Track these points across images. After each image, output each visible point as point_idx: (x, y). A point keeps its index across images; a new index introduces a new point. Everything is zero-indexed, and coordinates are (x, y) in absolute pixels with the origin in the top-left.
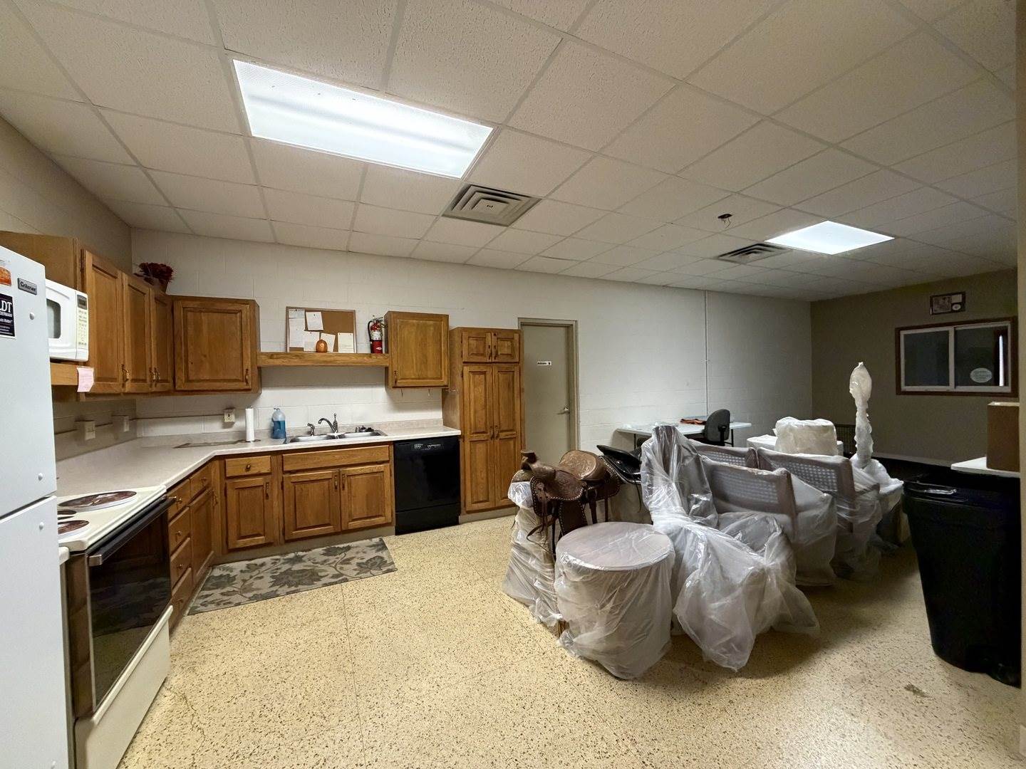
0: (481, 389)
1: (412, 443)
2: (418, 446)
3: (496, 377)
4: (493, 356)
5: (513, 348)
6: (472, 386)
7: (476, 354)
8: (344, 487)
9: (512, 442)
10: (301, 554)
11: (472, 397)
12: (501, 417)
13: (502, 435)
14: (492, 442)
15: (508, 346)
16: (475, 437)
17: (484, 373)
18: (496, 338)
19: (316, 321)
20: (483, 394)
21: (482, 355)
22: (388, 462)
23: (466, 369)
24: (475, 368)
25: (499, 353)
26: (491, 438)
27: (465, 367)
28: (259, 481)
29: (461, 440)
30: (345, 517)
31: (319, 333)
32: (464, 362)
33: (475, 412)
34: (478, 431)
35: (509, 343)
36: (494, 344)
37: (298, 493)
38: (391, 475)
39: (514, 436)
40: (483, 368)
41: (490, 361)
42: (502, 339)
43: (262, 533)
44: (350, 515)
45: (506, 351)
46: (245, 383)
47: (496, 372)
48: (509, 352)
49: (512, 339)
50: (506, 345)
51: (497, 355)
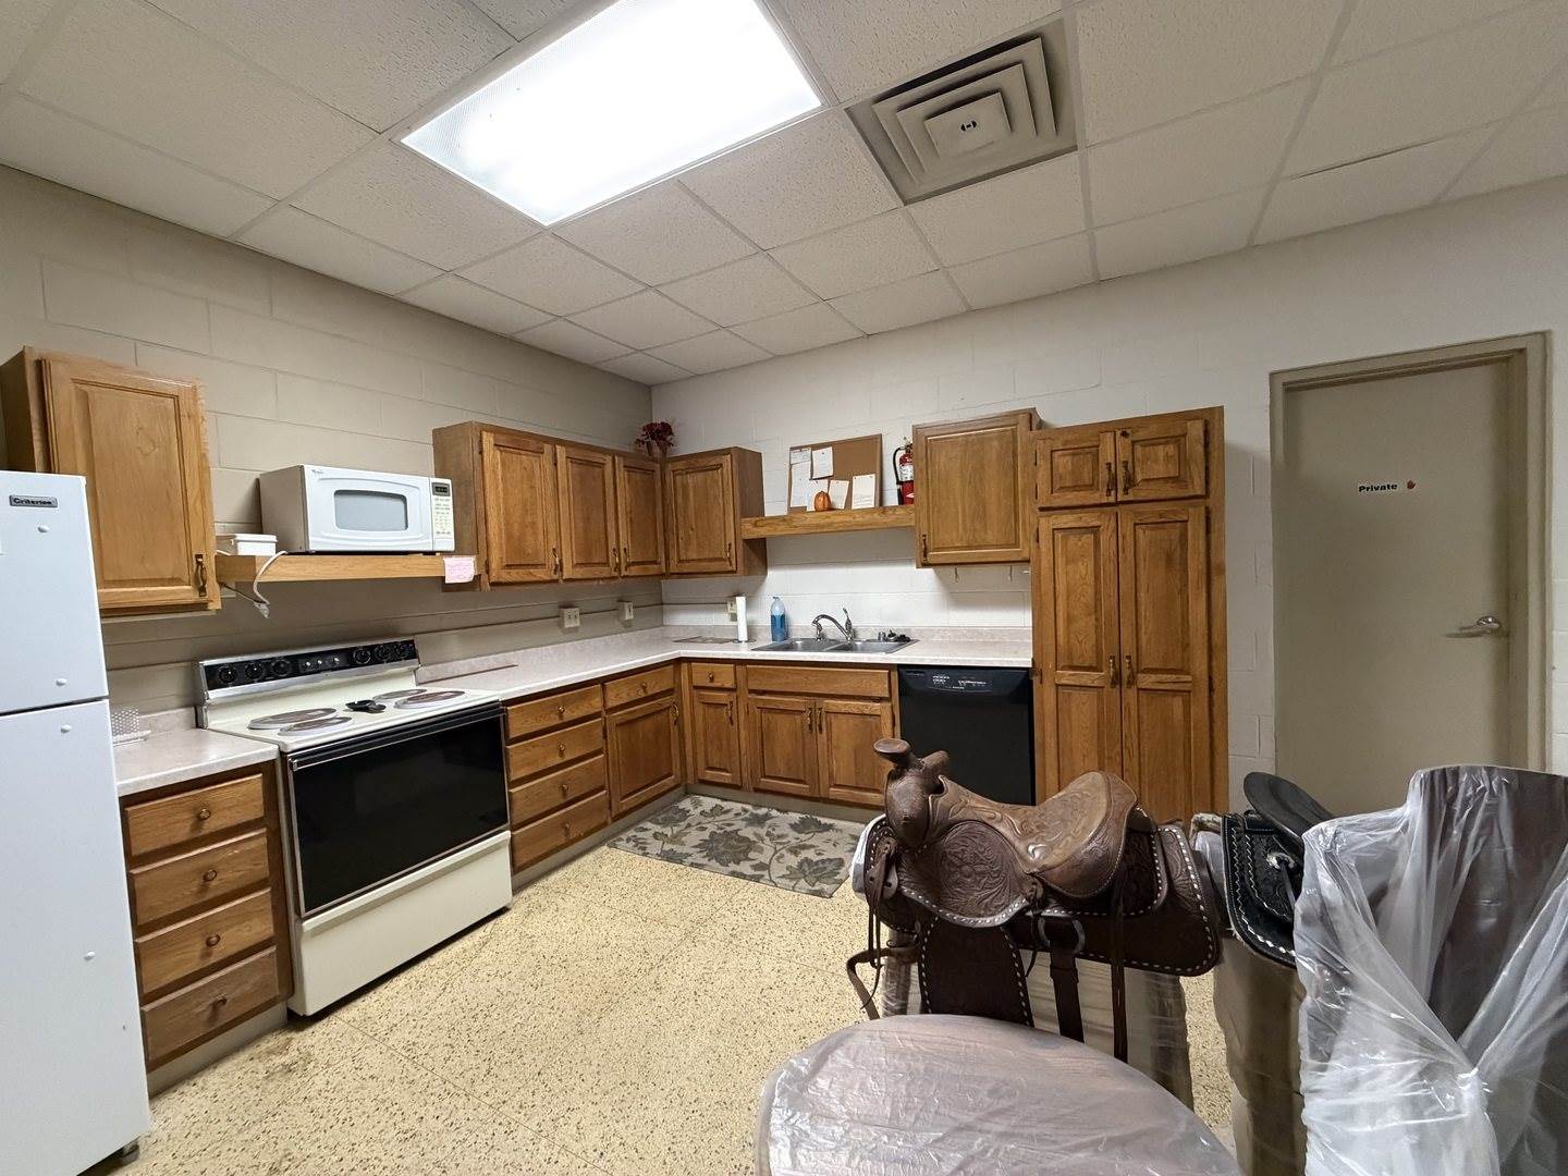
0: (1085, 568)
1: (928, 672)
2: (940, 679)
3: (1130, 539)
4: (1120, 487)
5: (1182, 460)
6: (1060, 561)
7: (1075, 488)
8: (821, 729)
9: (1177, 703)
10: (774, 813)
11: (1061, 587)
12: (1144, 638)
13: (1147, 681)
14: (1116, 691)
15: (1168, 458)
16: (1067, 677)
17: (1095, 530)
18: (1128, 441)
19: (825, 461)
20: (1091, 580)
21: (1092, 487)
22: (889, 699)
23: (1047, 524)
24: (1067, 520)
25: (1139, 478)
26: (1113, 683)
27: (1042, 521)
28: (723, 697)
29: (1036, 680)
30: (824, 777)
31: (827, 480)
32: (1042, 509)
33: (1070, 619)
34: (1075, 663)
35: (1171, 449)
36: (1121, 458)
37: (764, 724)
38: (894, 725)
39: (1187, 687)
40: (1090, 519)
41: (1112, 499)
42: (1151, 442)
43: (729, 769)
44: (831, 776)
45: (1160, 470)
46: (728, 563)
47: (1127, 527)
48: (1173, 472)
49: (1179, 439)
50: (1161, 454)
51: (1130, 481)
